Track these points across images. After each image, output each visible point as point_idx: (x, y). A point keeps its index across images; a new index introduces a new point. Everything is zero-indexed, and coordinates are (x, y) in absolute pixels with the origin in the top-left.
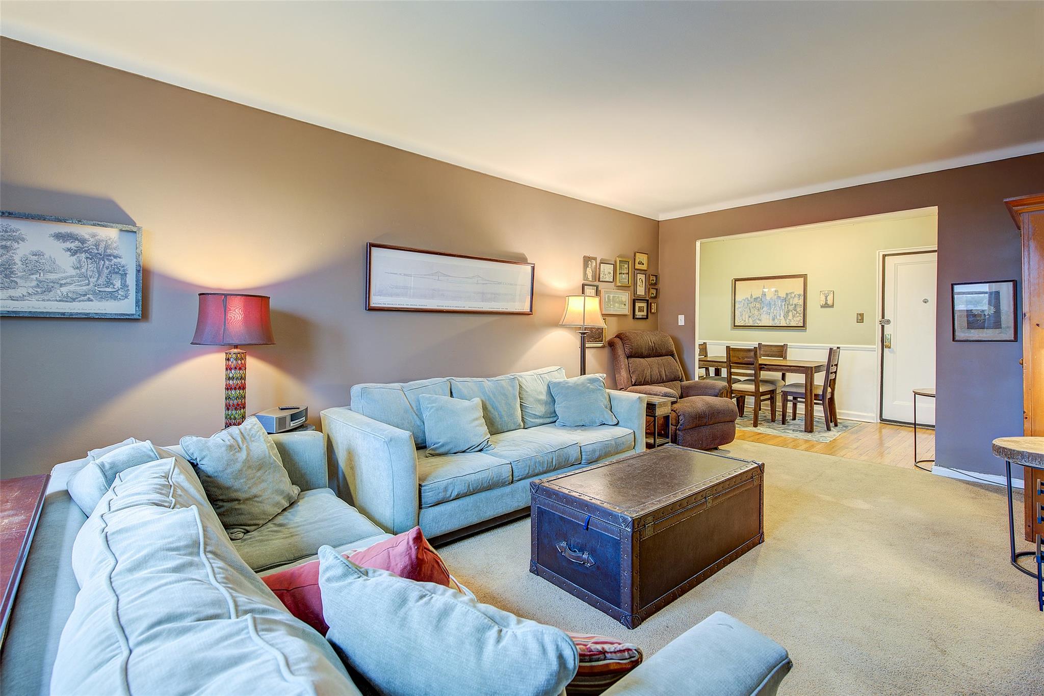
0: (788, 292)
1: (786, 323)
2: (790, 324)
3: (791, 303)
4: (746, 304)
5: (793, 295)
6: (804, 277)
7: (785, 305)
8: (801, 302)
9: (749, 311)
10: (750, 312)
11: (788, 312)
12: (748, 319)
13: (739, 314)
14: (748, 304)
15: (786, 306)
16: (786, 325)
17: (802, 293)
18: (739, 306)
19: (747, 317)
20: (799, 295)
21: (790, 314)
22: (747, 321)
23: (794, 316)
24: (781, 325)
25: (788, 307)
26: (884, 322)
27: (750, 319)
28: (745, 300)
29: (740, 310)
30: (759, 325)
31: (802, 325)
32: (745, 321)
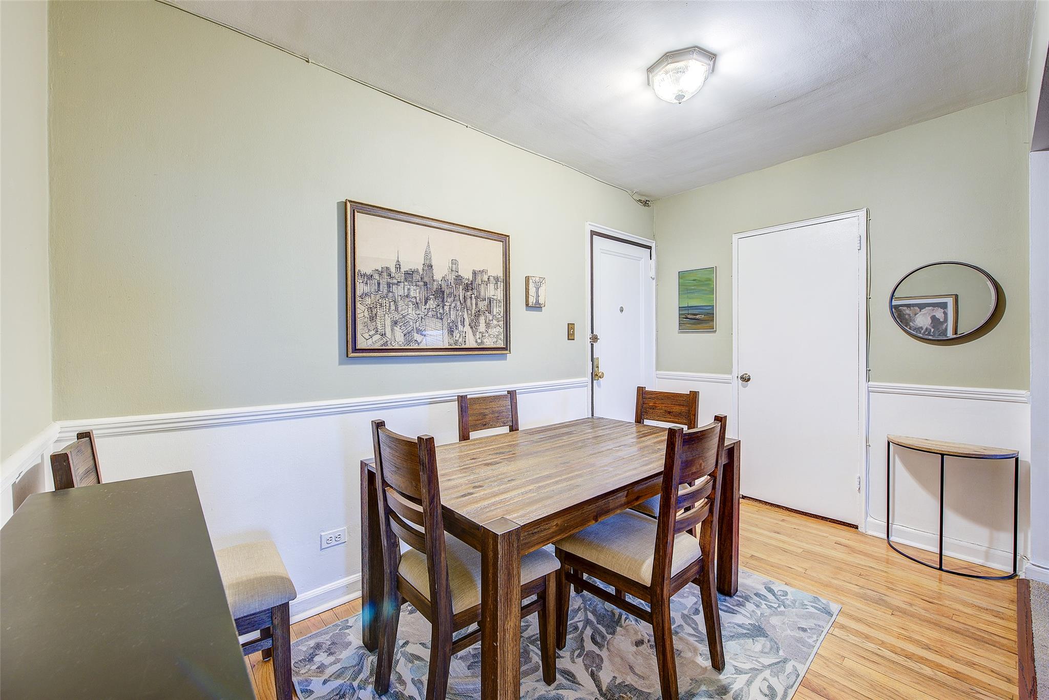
0: (477, 269)
1: (476, 342)
2: (482, 342)
3: (482, 293)
4: (384, 288)
5: (485, 278)
6: (504, 239)
7: (471, 297)
8: (500, 295)
9: (393, 307)
10: (396, 309)
11: (478, 314)
12: (392, 330)
13: (366, 314)
14: (389, 285)
15: (474, 301)
16: (475, 346)
17: (500, 274)
18: (367, 289)
19: (388, 323)
20: (497, 279)
21: (482, 320)
22: (389, 334)
23: (488, 325)
24: (467, 346)
25: (476, 304)
26: (594, 339)
27: (397, 329)
28: (380, 274)
29: (368, 301)
30: (421, 347)
31: (502, 346)
32: (383, 335)
